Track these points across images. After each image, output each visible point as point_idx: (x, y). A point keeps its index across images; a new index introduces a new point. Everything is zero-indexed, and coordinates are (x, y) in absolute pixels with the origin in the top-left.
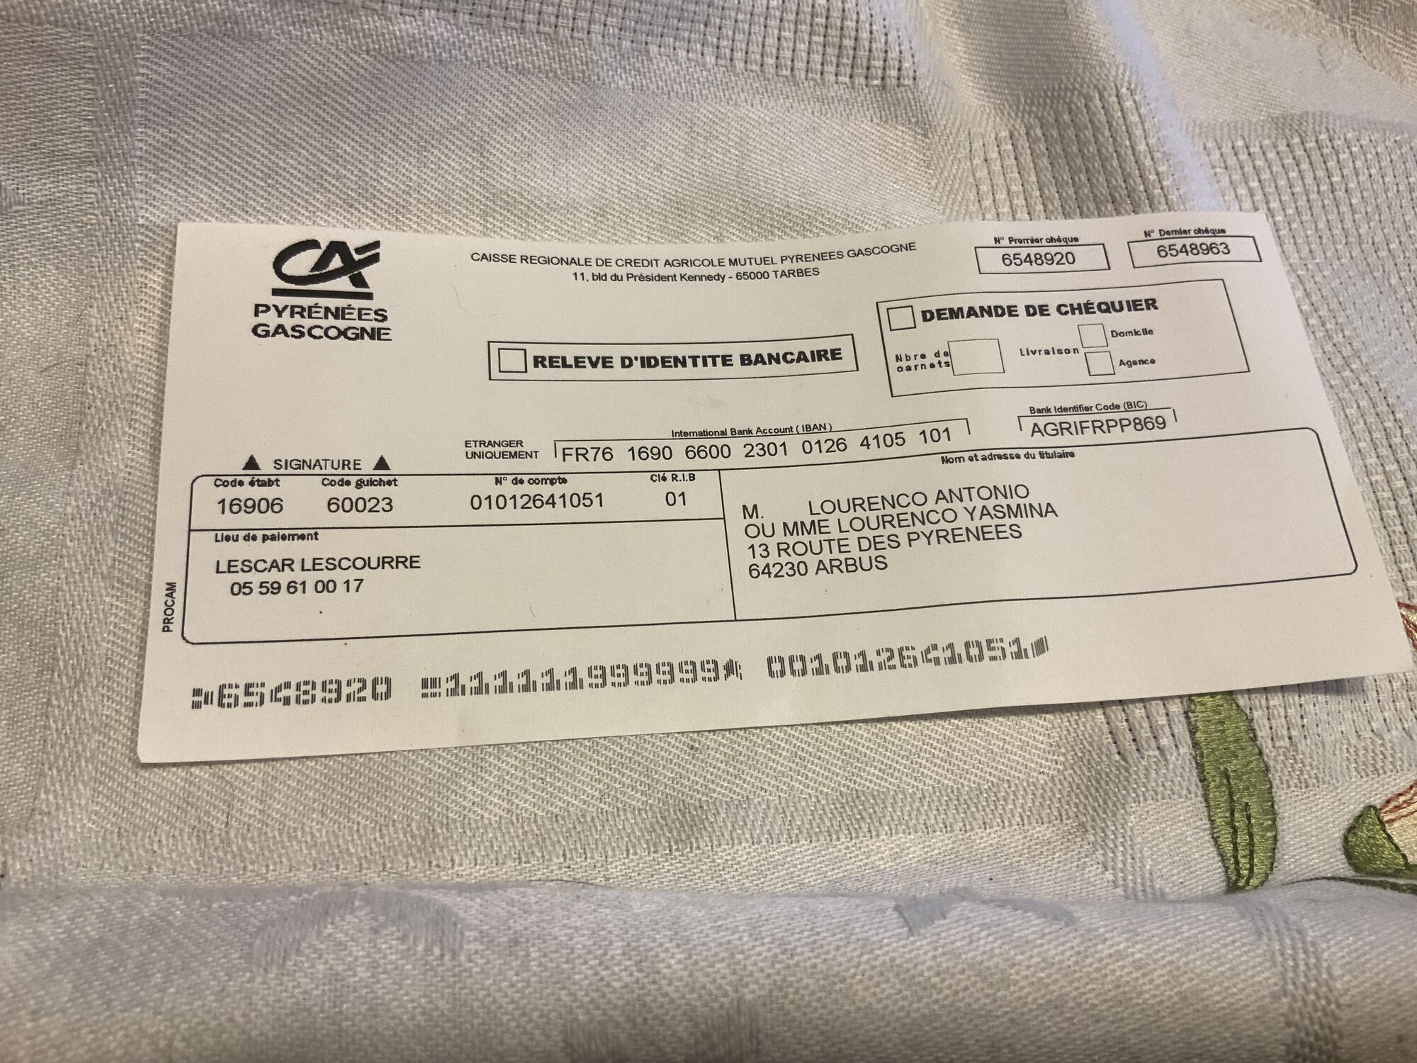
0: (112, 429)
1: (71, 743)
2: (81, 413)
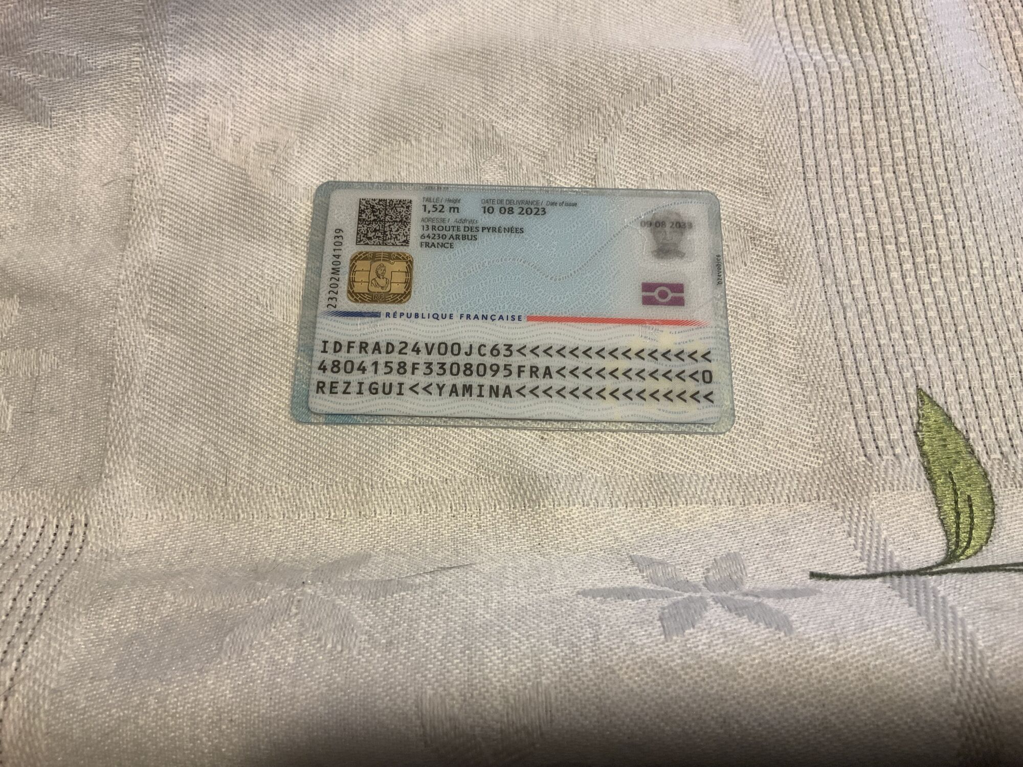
0: (149, 223)
1: (123, 429)
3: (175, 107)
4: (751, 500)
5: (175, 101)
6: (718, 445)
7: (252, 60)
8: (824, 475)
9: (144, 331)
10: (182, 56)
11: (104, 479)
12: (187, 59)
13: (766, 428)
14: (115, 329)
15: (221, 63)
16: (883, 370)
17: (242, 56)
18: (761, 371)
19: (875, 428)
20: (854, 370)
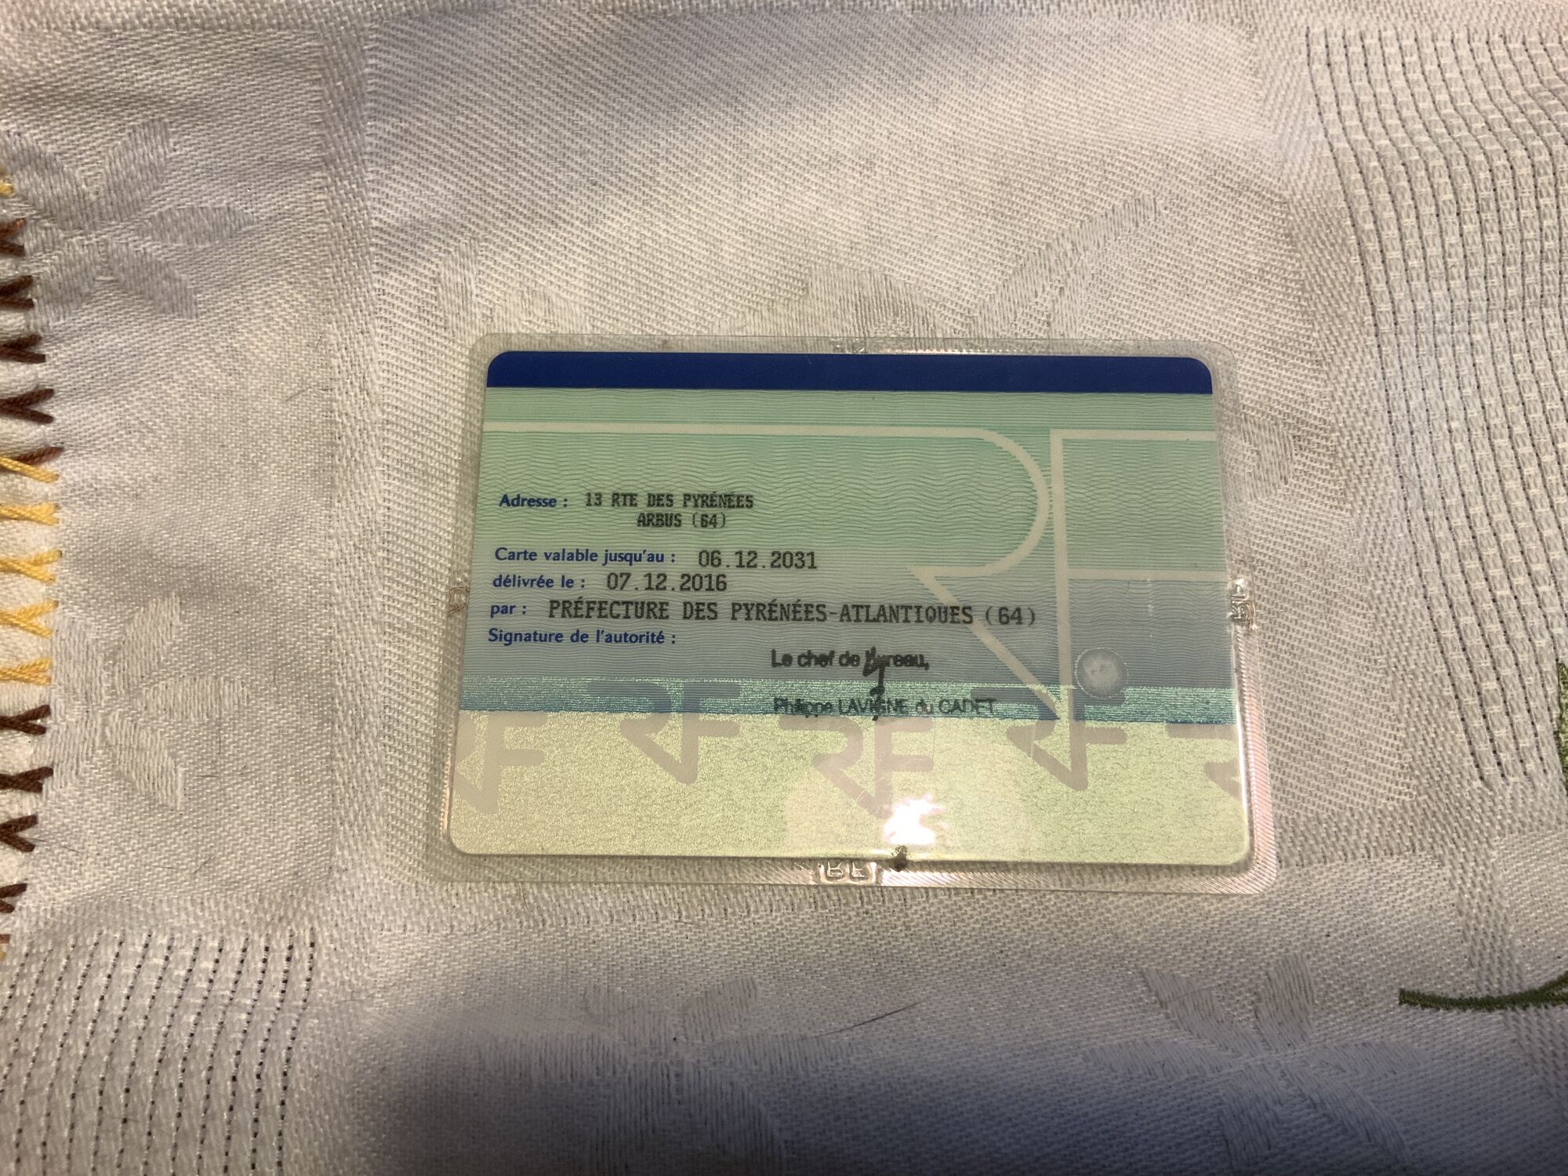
3: (386, 263)
4: (1313, 857)
7: (500, 179)
8: (1419, 811)
10: (390, 183)
11: (337, 875)
12: (399, 187)
13: (1330, 743)
14: (331, 638)
15: (453, 187)
16: (1502, 638)
17: (484, 174)
18: (1316, 652)
19: (1496, 732)
20: (1458, 644)
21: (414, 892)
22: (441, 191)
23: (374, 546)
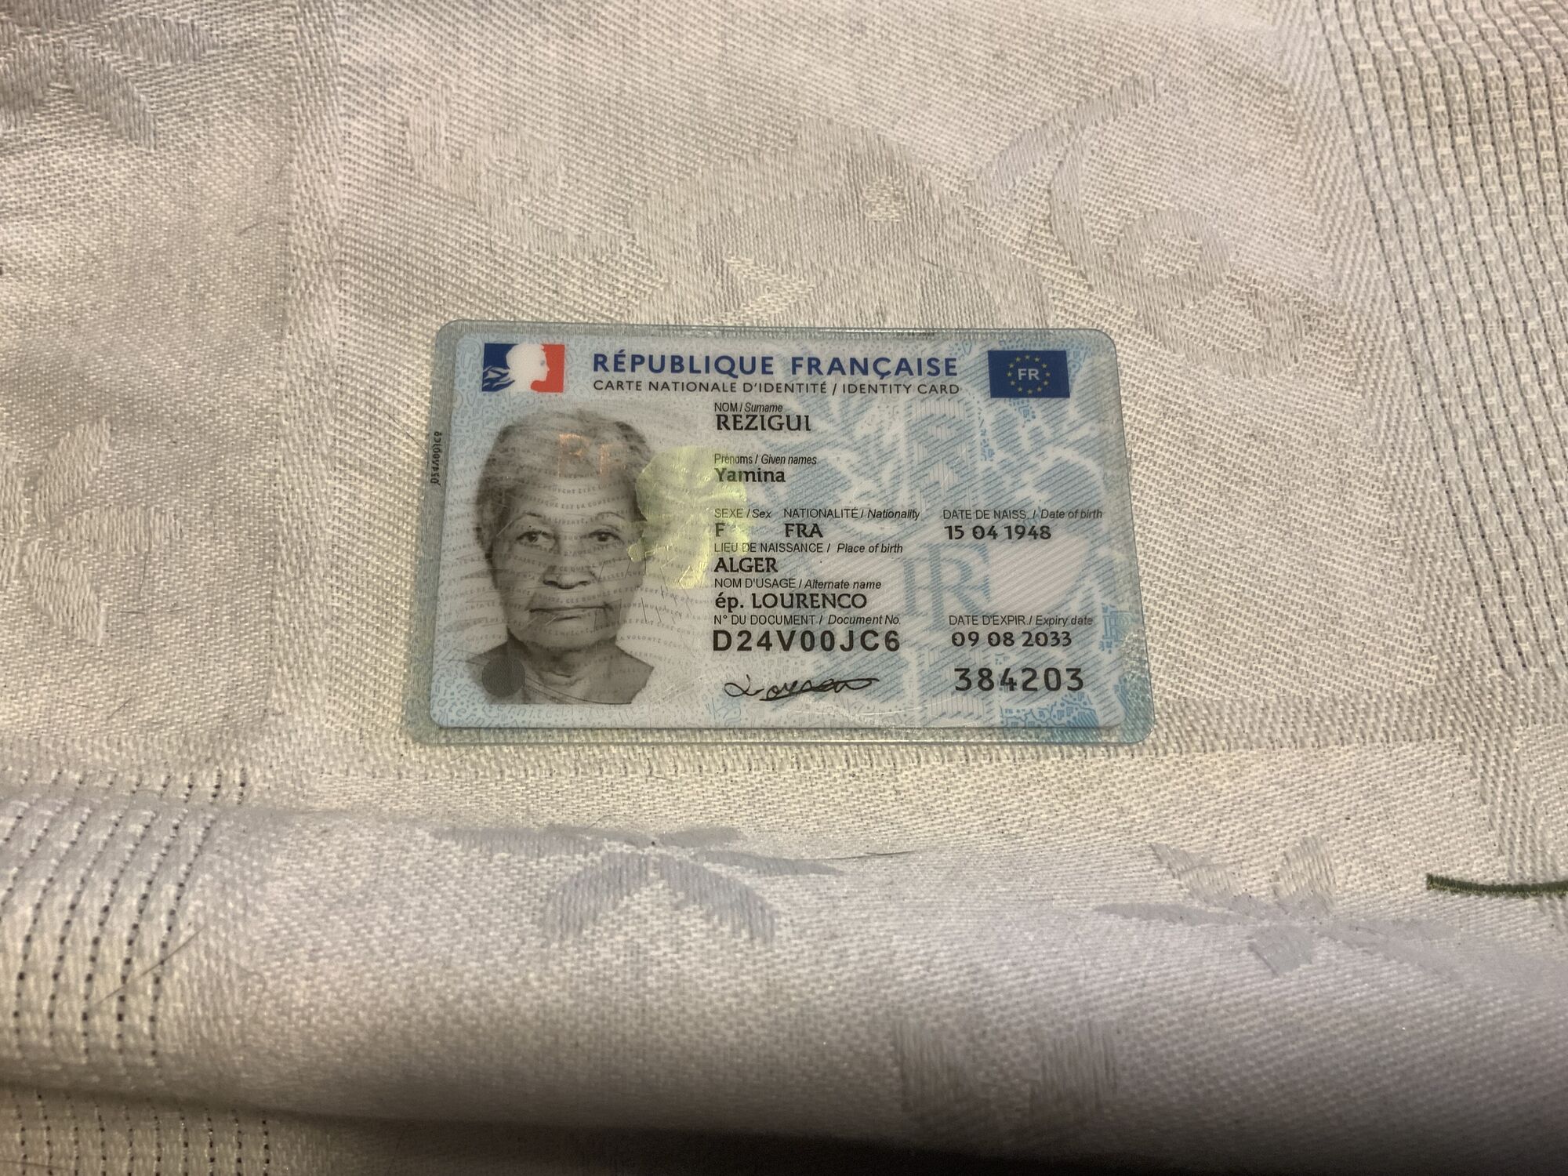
0: (321, 292)
1: (301, 637)
2: (286, 276)
3: (354, 106)
4: (1329, 738)
5: (354, 96)
6: (1271, 652)
7: (474, 26)
8: (1439, 697)
9: (325, 474)
10: (361, 21)
11: (272, 718)
12: (370, 26)
13: (1346, 622)
14: (276, 472)
15: (425, 32)
16: (1521, 529)
17: (458, 20)
18: (1330, 531)
19: (1515, 622)
20: (1476, 530)
21: (357, 738)
22: (412, 34)
23: (326, 379)
